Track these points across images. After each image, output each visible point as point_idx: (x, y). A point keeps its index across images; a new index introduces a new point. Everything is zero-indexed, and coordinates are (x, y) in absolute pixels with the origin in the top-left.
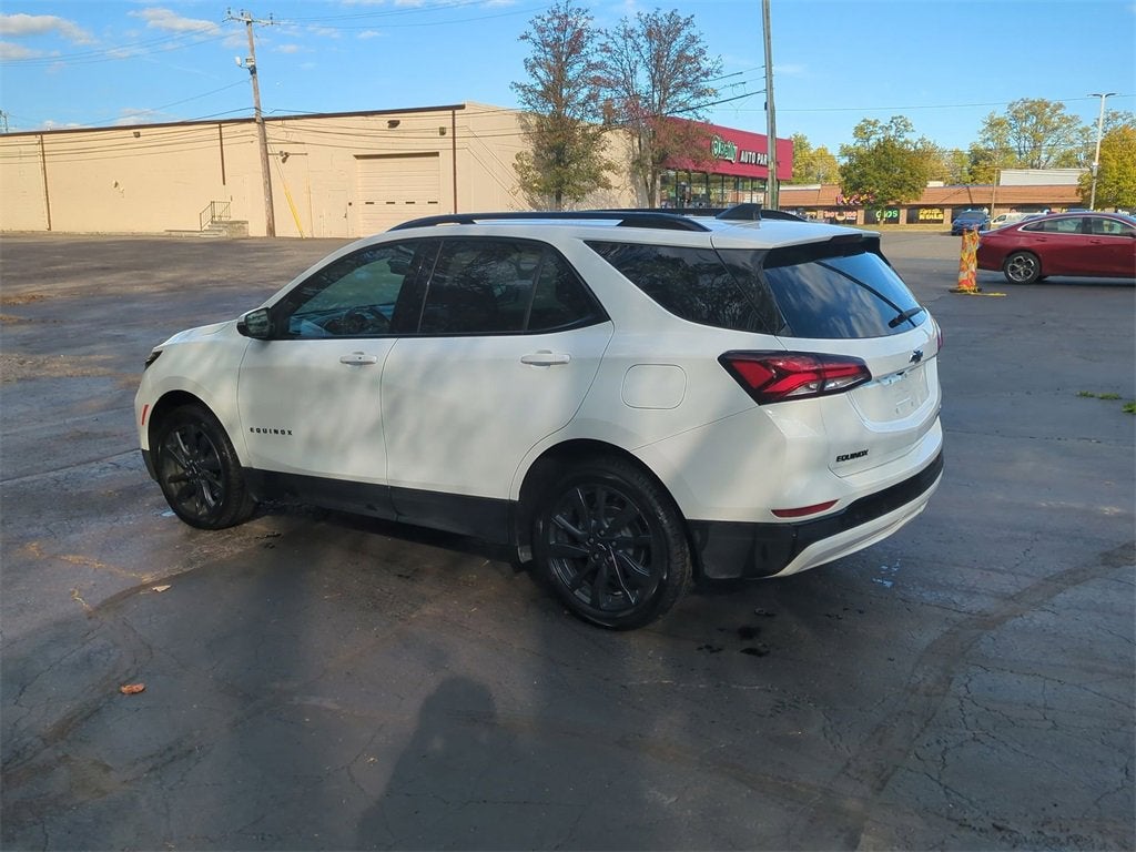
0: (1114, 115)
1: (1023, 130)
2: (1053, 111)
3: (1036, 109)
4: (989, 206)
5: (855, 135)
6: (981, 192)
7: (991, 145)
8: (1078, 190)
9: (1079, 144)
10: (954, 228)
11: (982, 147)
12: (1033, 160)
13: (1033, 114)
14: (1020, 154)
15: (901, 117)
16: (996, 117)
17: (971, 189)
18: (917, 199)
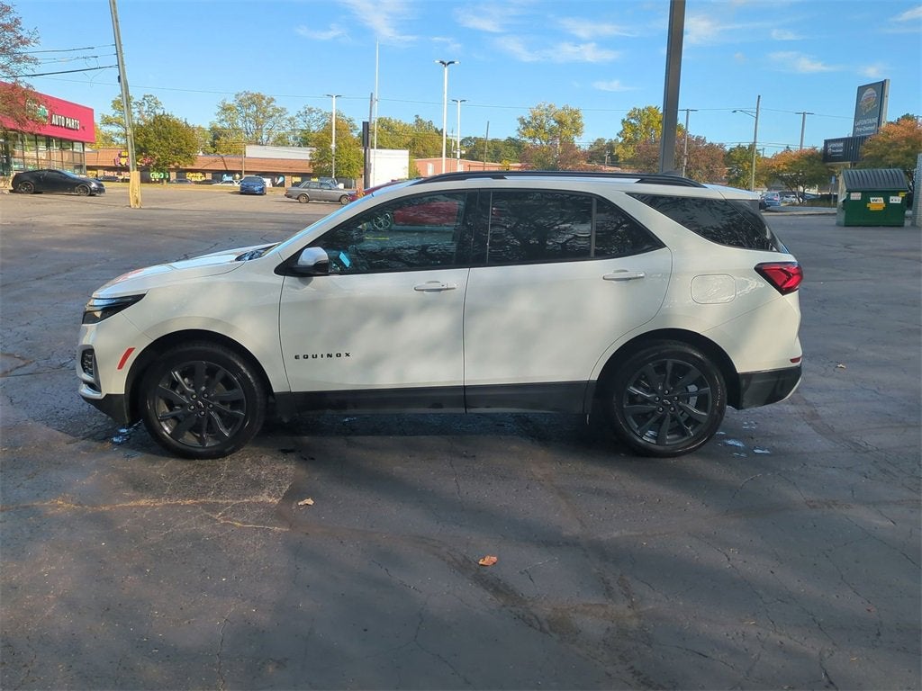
0: (309, 109)
1: (248, 115)
2: (268, 103)
3: (255, 100)
4: (240, 173)
5: (114, 107)
6: (233, 162)
7: (226, 125)
8: (310, 164)
9: (288, 129)
10: (242, 189)
11: (219, 126)
12: (257, 139)
13: (253, 103)
14: (248, 134)
15: (151, 96)
16: (227, 103)
17: (225, 158)
18: (192, 165)
